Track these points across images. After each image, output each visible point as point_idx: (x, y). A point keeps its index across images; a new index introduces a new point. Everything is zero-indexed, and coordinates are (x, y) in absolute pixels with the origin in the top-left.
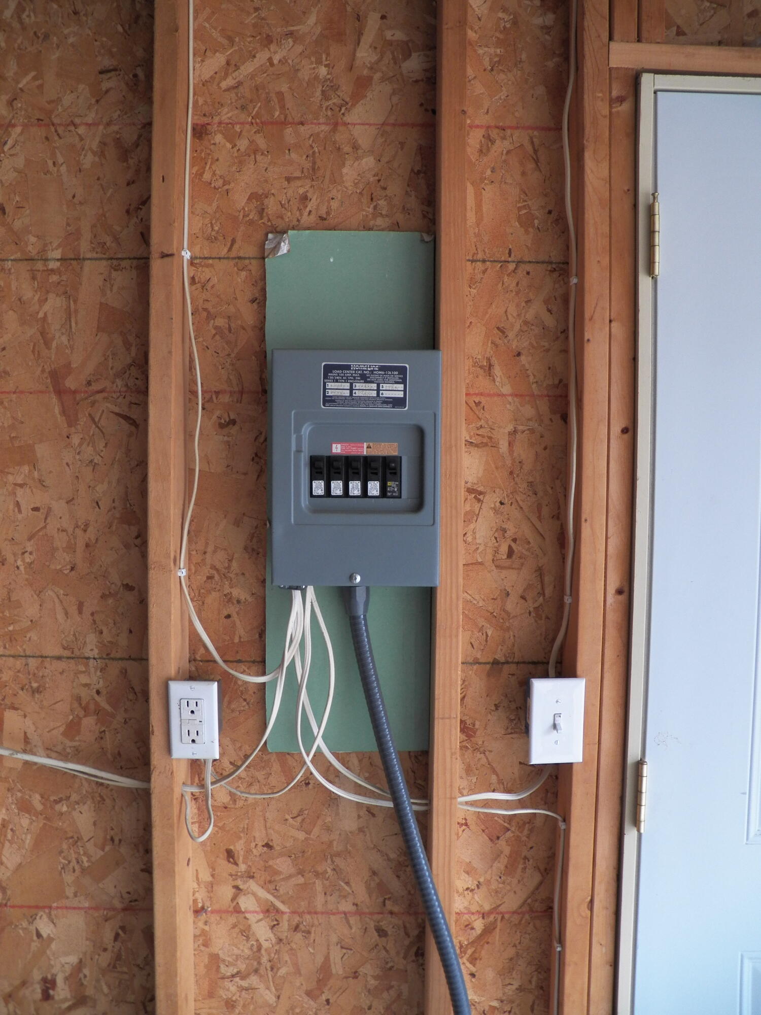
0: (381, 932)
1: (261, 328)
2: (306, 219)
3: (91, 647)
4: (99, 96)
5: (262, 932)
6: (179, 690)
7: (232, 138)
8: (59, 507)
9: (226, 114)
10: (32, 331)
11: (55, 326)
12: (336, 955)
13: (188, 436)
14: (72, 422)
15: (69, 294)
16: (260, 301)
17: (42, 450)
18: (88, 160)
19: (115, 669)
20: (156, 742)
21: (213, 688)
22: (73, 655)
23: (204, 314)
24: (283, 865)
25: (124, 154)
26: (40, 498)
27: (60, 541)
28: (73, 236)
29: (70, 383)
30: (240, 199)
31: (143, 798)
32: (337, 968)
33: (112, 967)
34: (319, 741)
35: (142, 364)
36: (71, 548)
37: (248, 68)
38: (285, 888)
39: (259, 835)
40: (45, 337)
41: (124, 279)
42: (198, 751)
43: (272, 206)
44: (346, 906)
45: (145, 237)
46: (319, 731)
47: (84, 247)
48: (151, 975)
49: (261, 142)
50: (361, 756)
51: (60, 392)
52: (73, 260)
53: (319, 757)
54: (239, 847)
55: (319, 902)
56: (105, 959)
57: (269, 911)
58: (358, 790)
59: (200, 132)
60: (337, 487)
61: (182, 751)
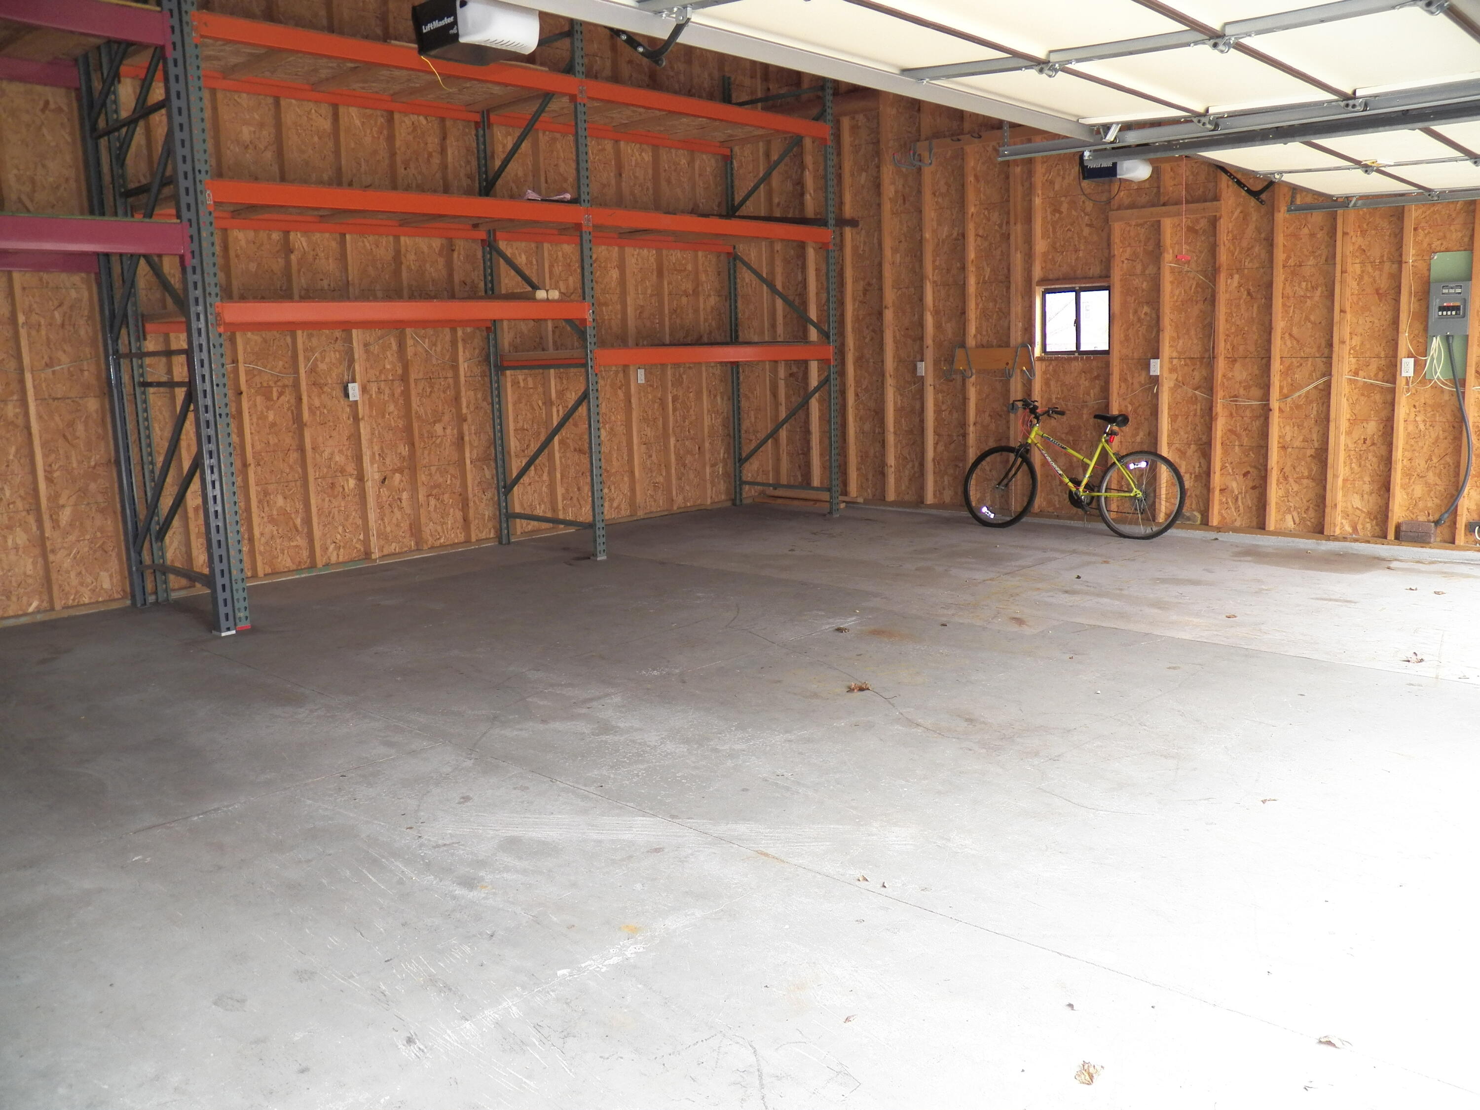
0: (1454, 427)
1: (1429, 276)
2: (1442, 249)
3: (1383, 355)
4: (1390, 222)
5: (1422, 426)
6: (1404, 360)
7: (1423, 230)
8: (1376, 321)
9: (1423, 224)
10: (1371, 280)
11: (1377, 278)
12: (1441, 432)
13: (1410, 303)
14: (1380, 301)
15: (1381, 270)
16: (1429, 270)
17: (1373, 308)
18: (1387, 238)
19: (1388, 360)
20: (1398, 373)
21: (1413, 359)
22: (1378, 357)
23: (1415, 274)
24: (1429, 409)
25: (1396, 236)
26: (1372, 319)
27: (1377, 329)
28: (1382, 256)
29: (1381, 292)
30: (1425, 245)
31: (1393, 391)
32: (1441, 437)
33: (1382, 435)
34: (1438, 374)
35: (1399, 287)
36: (1379, 331)
37: (1428, 212)
38: (1429, 415)
39: (1423, 401)
40: (1375, 281)
41: (1395, 266)
42: (1408, 375)
43: (1433, 246)
44: (1444, 420)
45: (1401, 255)
46: (1439, 371)
47: (1385, 258)
48: (1392, 438)
49: (1431, 231)
50: (1450, 380)
51: (1378, 294)
52: (1382, 262)
53: (1438, 379)
54: (1417, 404)
55: (1437, 419)
56: (1380, 433)
57: (1424, 421)
58: (1449, 386)
59: (1415, 229)
60: (1445, 313)
61: (1404, 374)
